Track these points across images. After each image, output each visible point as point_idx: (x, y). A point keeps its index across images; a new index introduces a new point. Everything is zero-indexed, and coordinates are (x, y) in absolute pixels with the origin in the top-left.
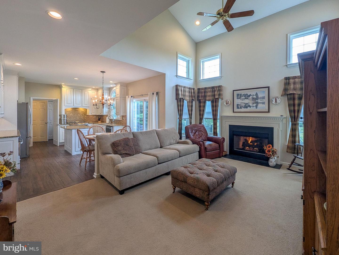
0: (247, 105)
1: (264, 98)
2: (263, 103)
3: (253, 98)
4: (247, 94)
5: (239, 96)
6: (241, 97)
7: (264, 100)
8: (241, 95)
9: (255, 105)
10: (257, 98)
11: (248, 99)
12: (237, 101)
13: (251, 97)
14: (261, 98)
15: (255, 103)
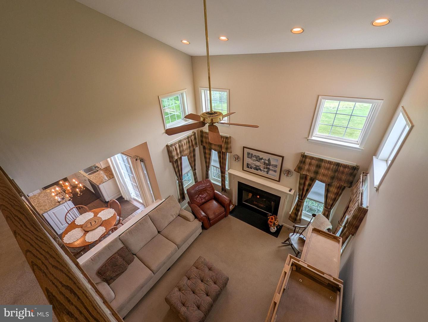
0: (258, 168)
1: (276, 166)
2: (275, 171)
3: (265, 163)
4: (258, 156)
5: (250, 156)
6: (252, 157)
7: (276, 168)
8: (252, 154)
9: (266, 170)
10: (269, 164)
11: (259, 161)
12: (247, 160)
13: (263, 161)
14: (273, 165)
15: (266, 169)
